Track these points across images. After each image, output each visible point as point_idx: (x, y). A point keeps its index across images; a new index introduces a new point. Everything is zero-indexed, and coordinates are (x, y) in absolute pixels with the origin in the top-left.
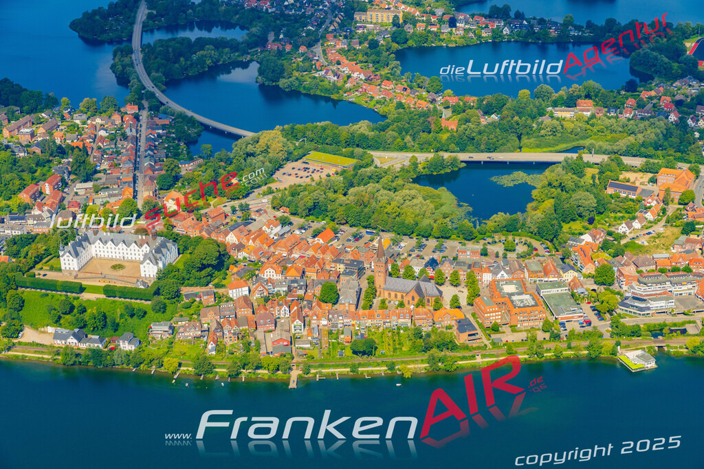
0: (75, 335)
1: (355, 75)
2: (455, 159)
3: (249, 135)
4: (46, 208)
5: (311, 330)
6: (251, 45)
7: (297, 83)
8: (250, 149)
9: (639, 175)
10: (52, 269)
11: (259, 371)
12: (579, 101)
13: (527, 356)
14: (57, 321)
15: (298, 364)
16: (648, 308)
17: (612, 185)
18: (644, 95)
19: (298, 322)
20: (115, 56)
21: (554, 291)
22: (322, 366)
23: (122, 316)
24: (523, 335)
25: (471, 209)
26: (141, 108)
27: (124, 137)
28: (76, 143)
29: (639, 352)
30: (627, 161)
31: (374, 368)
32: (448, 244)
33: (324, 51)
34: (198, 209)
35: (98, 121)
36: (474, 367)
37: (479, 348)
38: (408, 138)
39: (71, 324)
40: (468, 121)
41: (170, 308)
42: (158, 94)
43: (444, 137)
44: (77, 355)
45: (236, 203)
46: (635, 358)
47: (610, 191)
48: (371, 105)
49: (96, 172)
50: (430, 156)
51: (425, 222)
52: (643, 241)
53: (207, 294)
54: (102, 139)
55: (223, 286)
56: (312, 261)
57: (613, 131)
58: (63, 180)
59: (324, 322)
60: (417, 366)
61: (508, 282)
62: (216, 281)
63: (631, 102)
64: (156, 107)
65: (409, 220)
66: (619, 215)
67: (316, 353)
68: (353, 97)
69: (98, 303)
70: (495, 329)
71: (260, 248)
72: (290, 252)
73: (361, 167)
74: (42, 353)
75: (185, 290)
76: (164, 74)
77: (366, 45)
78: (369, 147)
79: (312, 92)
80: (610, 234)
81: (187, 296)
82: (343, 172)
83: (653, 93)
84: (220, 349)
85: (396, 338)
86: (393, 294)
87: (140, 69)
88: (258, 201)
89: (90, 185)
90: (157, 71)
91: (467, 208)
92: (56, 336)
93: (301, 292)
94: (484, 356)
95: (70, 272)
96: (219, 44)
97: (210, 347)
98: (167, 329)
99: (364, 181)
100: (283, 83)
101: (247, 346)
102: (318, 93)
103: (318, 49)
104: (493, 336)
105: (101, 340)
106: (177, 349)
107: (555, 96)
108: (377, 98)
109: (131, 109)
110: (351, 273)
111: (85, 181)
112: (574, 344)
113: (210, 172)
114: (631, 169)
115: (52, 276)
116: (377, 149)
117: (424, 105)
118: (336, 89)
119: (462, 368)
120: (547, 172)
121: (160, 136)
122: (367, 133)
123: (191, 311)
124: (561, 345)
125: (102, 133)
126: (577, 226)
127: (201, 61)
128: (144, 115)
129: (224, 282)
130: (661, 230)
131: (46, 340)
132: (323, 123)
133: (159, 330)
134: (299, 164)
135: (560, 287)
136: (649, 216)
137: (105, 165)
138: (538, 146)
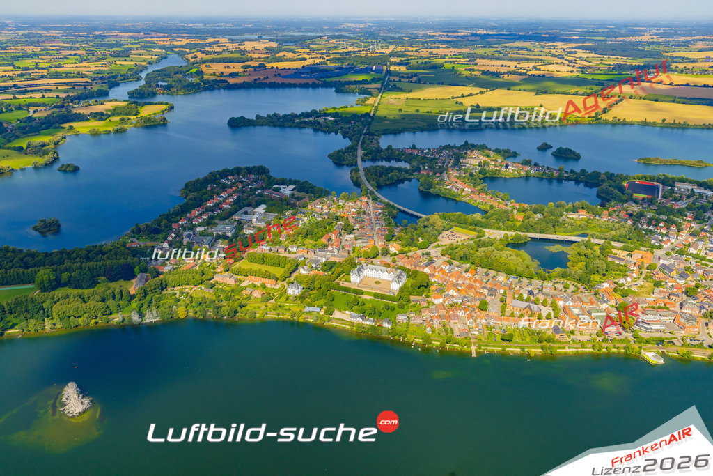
0: (361, 317)
1: (466, 189)
2: (526, 236)
3: (424, 216)
4: (334, 247)
5: (477, 325)
6: (414, 171)
7: (439, 191)
8: (426, 223)
9: (621, 251)
10: (346, 281)
11: (455, 345)
12: (579, 210)
13: (592, 350)
14: (351, 309)
15: (475, 343)
16: (651, 328)
17: (610, 257)
18: (611, 210)
19: (471, 320)
20: (351, 172)
21: (599, 314)
22: (486, 345)
23: (383, 309)
24: (588, 338)
25: (539, 263)
26: (369, 199)
27: (364, 213)
28: (342, 215)
29: (653, 354)
30: (614, 244)
31: (513, 350)
32: (534, 281)
33: (448, 176)
34: (406, 252)
35: (350, 204)
36: (566, 353)
37: (566, 343)
38: (501, 224)
39: (358, 311)
40: (529, 218)
41: (406, 307)
42: (376, 193)
43: (518, 224)
44: (363, 328)
45: (424, 251)
46: (652, 356)
47: (609, 259)
48: (476, 204)
49: (354, 230)
50: (514, 233)
51: (520, 269)
52: (634, 289)
53: (424, 300)
54: (354, 213)
55: (429, 297)
56: (470, 287)
57: (601, 227)
58: (340, 233)
59: (484, 321)
60: (536, 350)
61: (575, 308)
62: (425, 294)
63: (605, 212)
64: (376, 199)
65: (512, 268)
66: (616, 272)
67: (482, 338)
68: (466, 200)
69: (370, 301)
70: (572, 332)
71: (443, 277)
72: (457, 280)
73: (481, 237)
74: (345, 324)
75: (412, 298)
76: (377, 183)
77: (467, 174)
78: (482, 226)
79: (446, 196)
80: (615, 283)
81: (413, 301)
82: (472, 239)
83: (615, 209)
84: (433, 331)
85: (521, 333)
86: (515, 308)
87: (364, 178)
88: (434, 251)
89: (352, 236)
90: (373, 180)
91: (537, 263)
92: (351, 316)
93: (468, 303)
94: (569, 348)
95: (355, 283)
96: (400, 170)
97: (428, 329)
98: (406, 317)
99: (485, 244)
100: (432, 191)
101: (446, 331)
102: (449, 197)
103: (445, 175)
104: (572, 337)
105: (374, 321)
106: (411, 328)
107: (567, 207)
108: (478, 201)
109: (365, 199)
110: (491, 295)
111: (350, 234)
112: (617, 345)
113: (409, 234)
114: (616, 248)
115: (346, 284)
116: (486, 228)
117: (503, 207)
118: (458, 195)
119: (560, 354)
120: (573, 246)
121: (380, 213)
122: (481, 220)
123: (416, 309)
124: (610, 345)
125: (353, 210)
126: (596, 277)
127: (392, 178)
128: (370, 202)
129: (429, 294)
130: (642, 283)
131: (347, 318)
132: (458, 213)
133: (402, 318)
134: (448, 232)
135: (601, 312)
136: (635, 275)
137: (357, 227)
138: (564, 232)
